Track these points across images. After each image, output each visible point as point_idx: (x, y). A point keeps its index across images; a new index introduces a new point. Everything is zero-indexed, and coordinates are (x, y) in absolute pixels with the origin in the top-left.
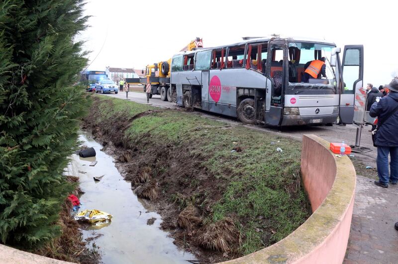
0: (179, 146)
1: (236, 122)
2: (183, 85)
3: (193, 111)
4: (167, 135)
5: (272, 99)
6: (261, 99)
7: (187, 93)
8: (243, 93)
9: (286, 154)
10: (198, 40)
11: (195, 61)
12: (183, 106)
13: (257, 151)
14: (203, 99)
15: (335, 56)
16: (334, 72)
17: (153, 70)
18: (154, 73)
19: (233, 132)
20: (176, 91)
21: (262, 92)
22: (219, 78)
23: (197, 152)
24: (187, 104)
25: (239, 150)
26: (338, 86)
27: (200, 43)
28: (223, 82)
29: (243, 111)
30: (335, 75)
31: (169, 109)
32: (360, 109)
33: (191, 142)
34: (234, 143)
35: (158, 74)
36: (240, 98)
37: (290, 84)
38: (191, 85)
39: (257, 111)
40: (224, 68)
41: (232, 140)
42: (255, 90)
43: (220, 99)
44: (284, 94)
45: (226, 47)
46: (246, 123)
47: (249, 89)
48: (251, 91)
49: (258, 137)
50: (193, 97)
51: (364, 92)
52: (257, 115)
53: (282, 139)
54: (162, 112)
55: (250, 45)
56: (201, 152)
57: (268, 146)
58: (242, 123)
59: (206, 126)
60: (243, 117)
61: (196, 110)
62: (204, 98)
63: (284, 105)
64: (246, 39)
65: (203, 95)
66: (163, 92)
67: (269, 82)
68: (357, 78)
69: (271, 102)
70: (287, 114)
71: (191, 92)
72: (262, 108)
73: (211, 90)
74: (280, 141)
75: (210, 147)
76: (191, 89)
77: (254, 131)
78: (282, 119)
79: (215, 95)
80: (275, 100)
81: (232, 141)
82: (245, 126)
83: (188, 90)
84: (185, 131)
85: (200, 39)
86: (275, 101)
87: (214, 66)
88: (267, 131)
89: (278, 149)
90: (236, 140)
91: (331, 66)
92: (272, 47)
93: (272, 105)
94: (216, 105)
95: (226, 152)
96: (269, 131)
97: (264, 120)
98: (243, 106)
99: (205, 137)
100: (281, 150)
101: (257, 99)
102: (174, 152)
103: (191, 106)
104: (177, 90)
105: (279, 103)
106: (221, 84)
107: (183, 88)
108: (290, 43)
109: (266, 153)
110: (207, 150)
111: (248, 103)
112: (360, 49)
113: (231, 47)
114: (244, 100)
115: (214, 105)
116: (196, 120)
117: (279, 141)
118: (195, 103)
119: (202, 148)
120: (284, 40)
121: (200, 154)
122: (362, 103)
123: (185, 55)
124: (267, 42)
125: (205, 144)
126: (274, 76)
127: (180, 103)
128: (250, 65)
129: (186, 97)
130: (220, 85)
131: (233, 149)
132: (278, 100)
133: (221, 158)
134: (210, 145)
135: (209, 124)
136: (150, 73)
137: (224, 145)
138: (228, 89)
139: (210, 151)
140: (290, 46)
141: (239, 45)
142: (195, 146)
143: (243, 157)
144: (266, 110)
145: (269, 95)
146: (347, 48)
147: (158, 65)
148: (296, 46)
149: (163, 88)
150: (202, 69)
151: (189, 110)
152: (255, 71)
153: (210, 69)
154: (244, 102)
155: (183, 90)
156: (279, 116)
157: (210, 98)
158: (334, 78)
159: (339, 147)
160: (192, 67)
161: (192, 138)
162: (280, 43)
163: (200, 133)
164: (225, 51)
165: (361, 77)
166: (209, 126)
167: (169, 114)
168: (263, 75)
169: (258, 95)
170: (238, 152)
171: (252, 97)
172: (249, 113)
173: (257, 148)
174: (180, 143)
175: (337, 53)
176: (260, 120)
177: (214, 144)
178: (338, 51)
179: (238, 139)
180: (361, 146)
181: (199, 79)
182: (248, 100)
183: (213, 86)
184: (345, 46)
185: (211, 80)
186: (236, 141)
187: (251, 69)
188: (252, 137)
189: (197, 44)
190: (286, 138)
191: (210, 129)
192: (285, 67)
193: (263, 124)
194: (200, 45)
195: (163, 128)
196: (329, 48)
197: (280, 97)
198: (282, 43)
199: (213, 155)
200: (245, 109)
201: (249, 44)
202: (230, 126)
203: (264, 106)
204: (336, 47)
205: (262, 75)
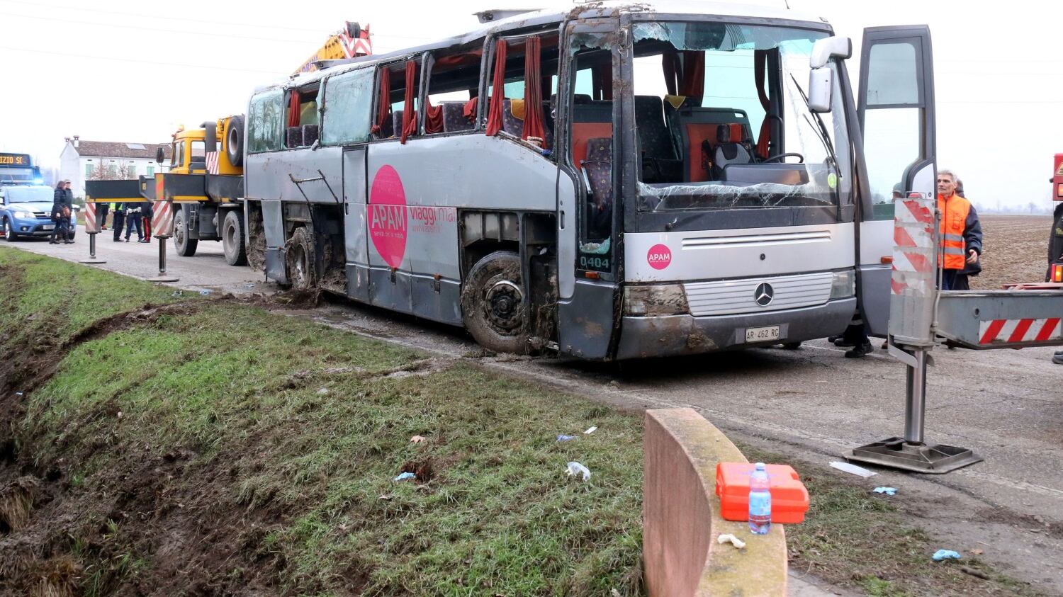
0: (209, 458)
1: (462, 346)
2: (285, 205)
3: (318, 305)
4: (176, 410)
5: (579, 254)
6: (544, 251)
7: (301, 233)
8: (480, 231)
9: (600, 491)
10: (355, 32)
11: (323, 111)
12: (285, 286)
13: (489, 478)
14: (349, 258)
15: (826, 73)
16: (825, 134)
17: (199, 147)
18: (202, 160)
19: (425, 392)
20: (262, 228)
21: (544, 223)
22: (399, 174)
23: (263, 482)
24: (302, 280)
25: (424, 473)
26: (846, 189)
27: (361, 45)
28: (414, 193)
29: (482, 303)
30: (830, 145)
31: (230, 296)
32: (911, 282)
33: (256, 438)
34: (416, 438)
35: (215, 165)
36: (472, 251)
37: (646, 189)
38: (308, 204)
39: (532, 298)
40: (416, 135)
41: (411, 426)
42: (520, 216)
43: (407, 255)
44: (622, 229)
45: (418, 55)
46: (494, 351)
47: (501, 214)
48: (507, 221)
49: (515, 414)
50: (318, 247)
51: (925, 210)
52: (533, 317)
53: (608, 420)
54: (193, 311)
55: (502, 39)
56: (278, 484)
57: (542, 453)
58: (478, 351)
59: (332, 369)
60: (484, 328)
61: (329, 298)
62: (356, 253)
63: (623, 273)
64: (487, 16)
65: (350, 242)
66: (232, 230)
67: (567, 182)
68: (914, 154)
69: (578, 264)
70: (635, 310)
71: (311, 229)
72: (550, 287)
73: (375, 221)
74: (599, 426)
75: (318, 460)
76: (310, 220)
77: (510, 383)
78: (617, 335)
79: (388, 241)
80: (589, 256)
81: (411, 433)
82: (490, 363)
83: (302, 224)
84: (245, 391)
85: (363, 27)
86: (592, 262)
87: (384, 127)
88: (566, 382)
89: (574, 468)
90: (426, 426)
91: (814, 111)
92: (575, 44)
93: (579, 275)
94: (393, 279)
95: (370, 486)
96: (576, 384)
97: (555, 336)
98: (482, 283)
99: (314, 414)
100: (587, 473)
101: (531, 252)
102: (183, 485)
103: (314, 284)
104: (265, 224)
105: (603, 269)
106: (409, 197)
107: (285, 214)
108: (640, 27)
109: (521, 488)
110: (300, 474)
111: (499, 270)
112: (920, 40)
113: (437, 53)
114: (484, 260)
115: (386, 281)
116: (304, 342)
117: (593, 429)
118: (328, 273)
119: (289, 464)
120: (616, 15)
121: (272, 494)
122: (922, 258)
123: (291, 90)
124: (556, 25)
125: (304, 449)
126: (588, 158)
127: (278, 273)
128: (500, 117)
129: (294, 251)
130: (403, 201)
131: (406, 469)
132: (601, 256)
133: (345, 511)
134: (323, 449)
135: (347, 360)
136: (187, 160)
137: (374, 451)
138: (428, 217)
139: (314, 480)
140: (638, 38)
141: (465, 41)
142: (263, 459)
143: (429, 508)
144: (559, 299)
145: (567, 237)
146: (874, 37)
147: (218, 129)
148: (662, 37)
149: (232, 216)
150: (344, 141)
151: (301, 300)
152: (518, 141)
153: (370, 140)
154: (485, 267)
155: (285, 222)
156: (608, 321)
157: (374, 251)
158: (827, 160)
159: (745, 491)
160: (313, 136)
161: (262, 424)
162: (601, 28)
163: (296, 399)
164: (418, 67)
165: (927, 152)
166: (340, 368)
167: (214, 319)
168: (546, 156)
169: (531, 238)
170: (420, 479)
171: (511, 246)
172: (502, 307)
173: (494, 463)
174: (215, 444)
175: (838, 59)
176: (542, 334)
177: (334, 447)
178: (843, 51)
179: (434, 421)
180: (934, 436)
181: (334, 180)
182: (498, 257)
183: (381, 206)
184: (867, 32)
185: (375, 183)
186: (425, 433)
187: (504, 137)
188: (490, 412)
189: (351, 46)
190: (624, 413)
191: (340, 380)
192: (621, 121)
193: (552, 353)
194: (360, 50)
195: (173, 377)
196: (806, 42)
197: (607, 242)
198: (609, 25)
199: (320, 497)
200: (490, 294)
201: (496, 36)
202: (426, 366)
203: (553, 279)
204: (832, 34)
205: (542, 158)
